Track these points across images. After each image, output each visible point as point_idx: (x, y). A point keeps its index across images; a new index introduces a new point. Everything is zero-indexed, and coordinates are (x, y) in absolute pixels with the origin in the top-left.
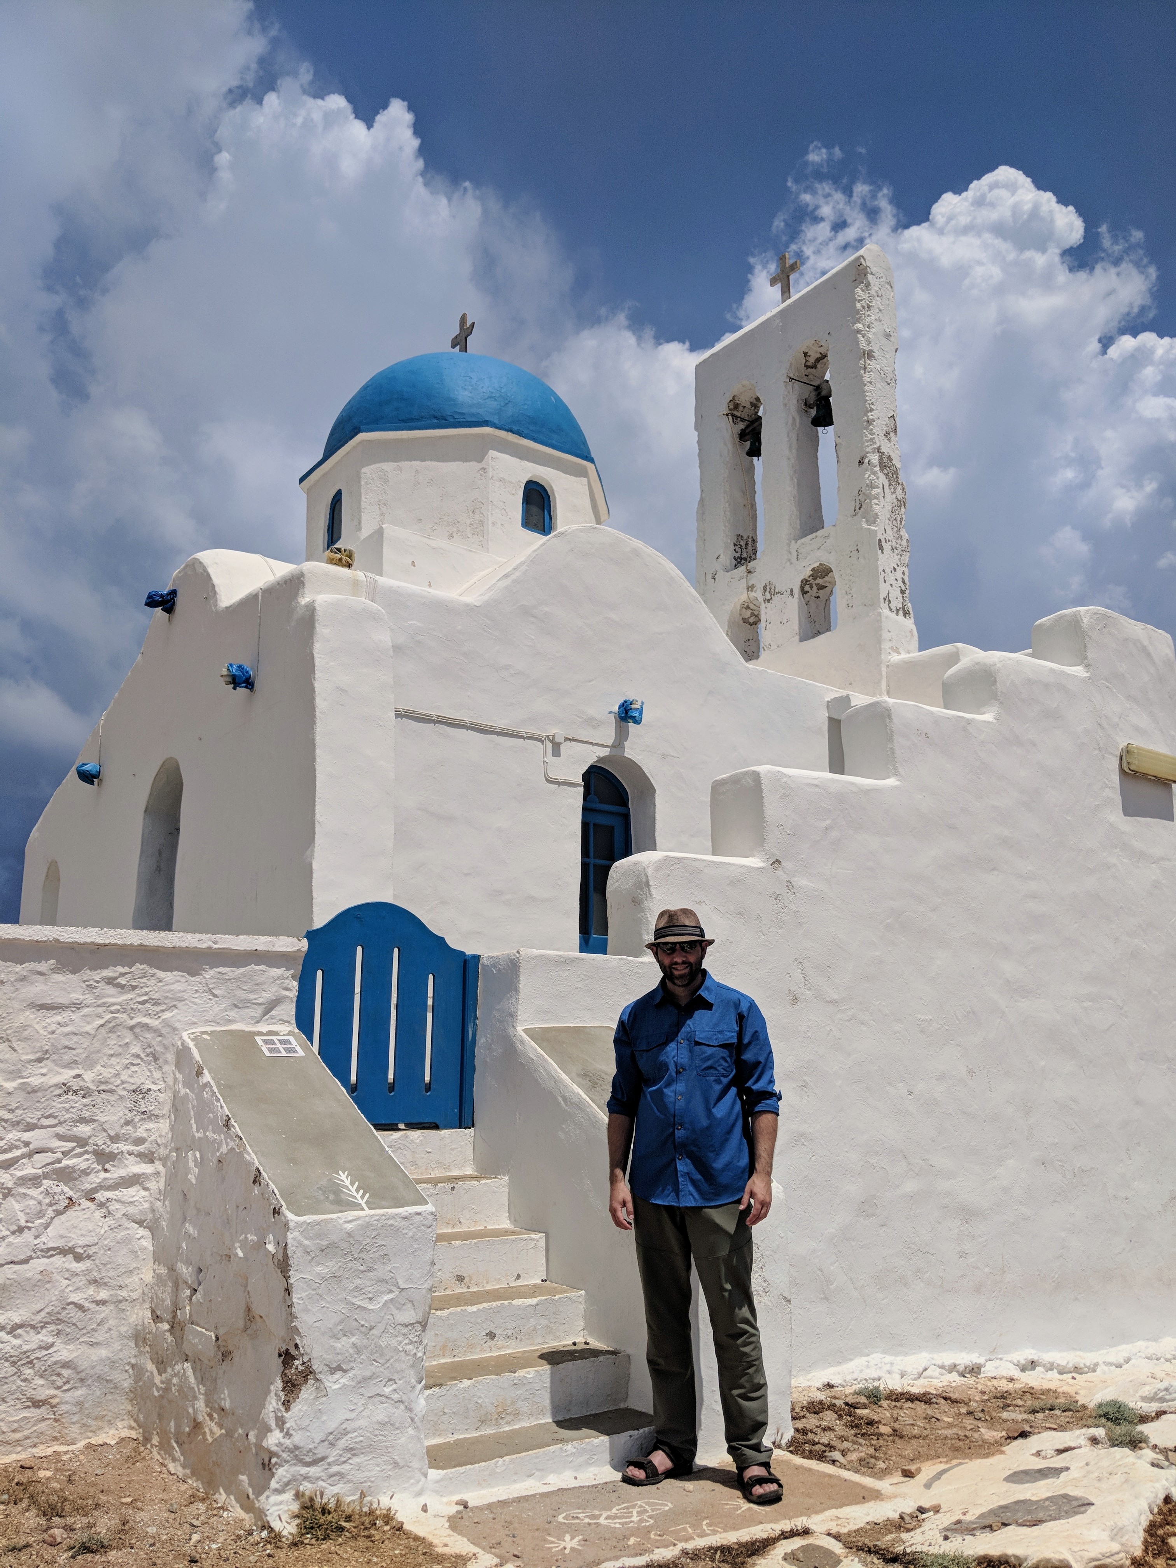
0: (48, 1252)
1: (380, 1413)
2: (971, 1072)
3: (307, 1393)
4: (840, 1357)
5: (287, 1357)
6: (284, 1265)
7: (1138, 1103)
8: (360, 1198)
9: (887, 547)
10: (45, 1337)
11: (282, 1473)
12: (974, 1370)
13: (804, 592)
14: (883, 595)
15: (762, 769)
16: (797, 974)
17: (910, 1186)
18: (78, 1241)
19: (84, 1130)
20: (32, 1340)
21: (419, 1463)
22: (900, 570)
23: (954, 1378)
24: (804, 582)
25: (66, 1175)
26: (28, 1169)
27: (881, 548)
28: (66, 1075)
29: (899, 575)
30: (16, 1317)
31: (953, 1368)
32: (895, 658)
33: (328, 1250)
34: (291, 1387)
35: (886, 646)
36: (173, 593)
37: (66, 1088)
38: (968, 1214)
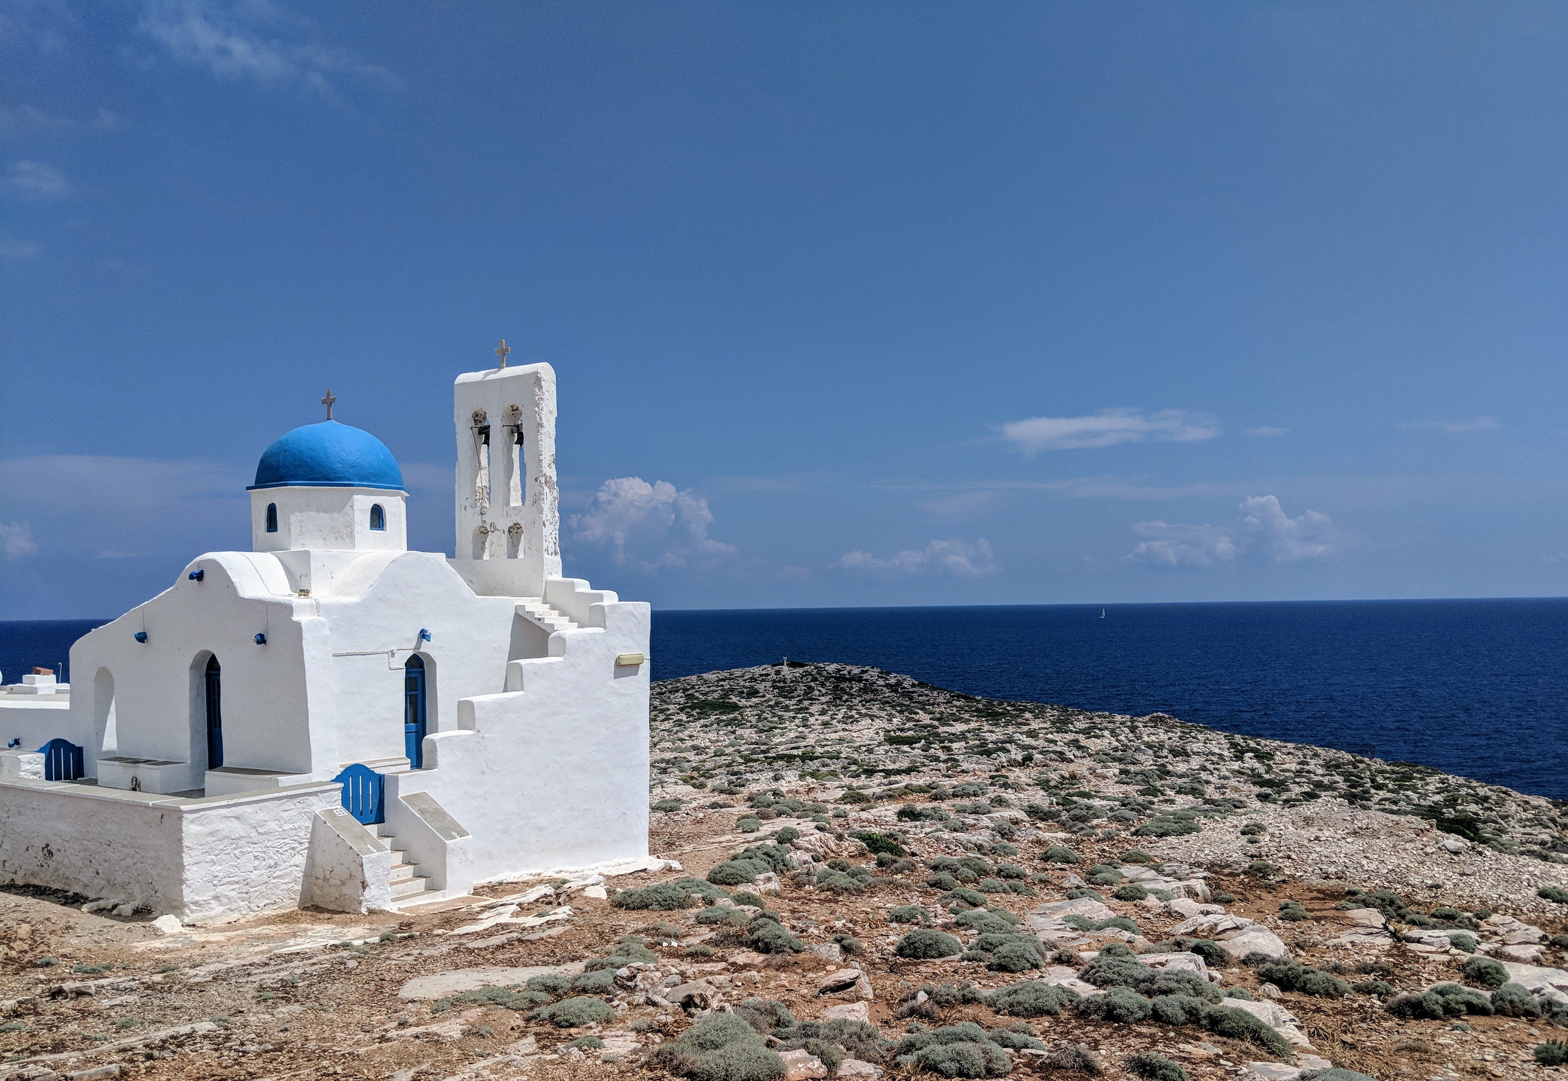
0: (291, 866)
1: (381, 892)
2: (545, 784)
3: (367, 889)
4: (494, 874)
5: (363, 883)
6: (362, 865)
7: (612, 784)
8: (374, 851)
9: (547, 523)
10: (292, 885)
11: (364, 904)
12: (539, 875)
13: (510, 532)
14: (545, 548)
15: (474, 699)
16: (485, 765)
17: (521, 823)
18: (297, 863)
19: (296, 838)
20: (290, 886)
21: (389, 901)
22: (554, 533)
23: (532, 877)
24: (510, 528)
25: (293, 849)
26: (285, 848)
27: (544, 525)
28: (291, 826)
29: (553, 536)
30: (286, 881)
31: (531, 874)
32: (550, 578)
33: (370, 862)
34: (364, 888)
35: (546, 572)
36: (202, 571)
37: (291, 829)
38: (540, 829)
